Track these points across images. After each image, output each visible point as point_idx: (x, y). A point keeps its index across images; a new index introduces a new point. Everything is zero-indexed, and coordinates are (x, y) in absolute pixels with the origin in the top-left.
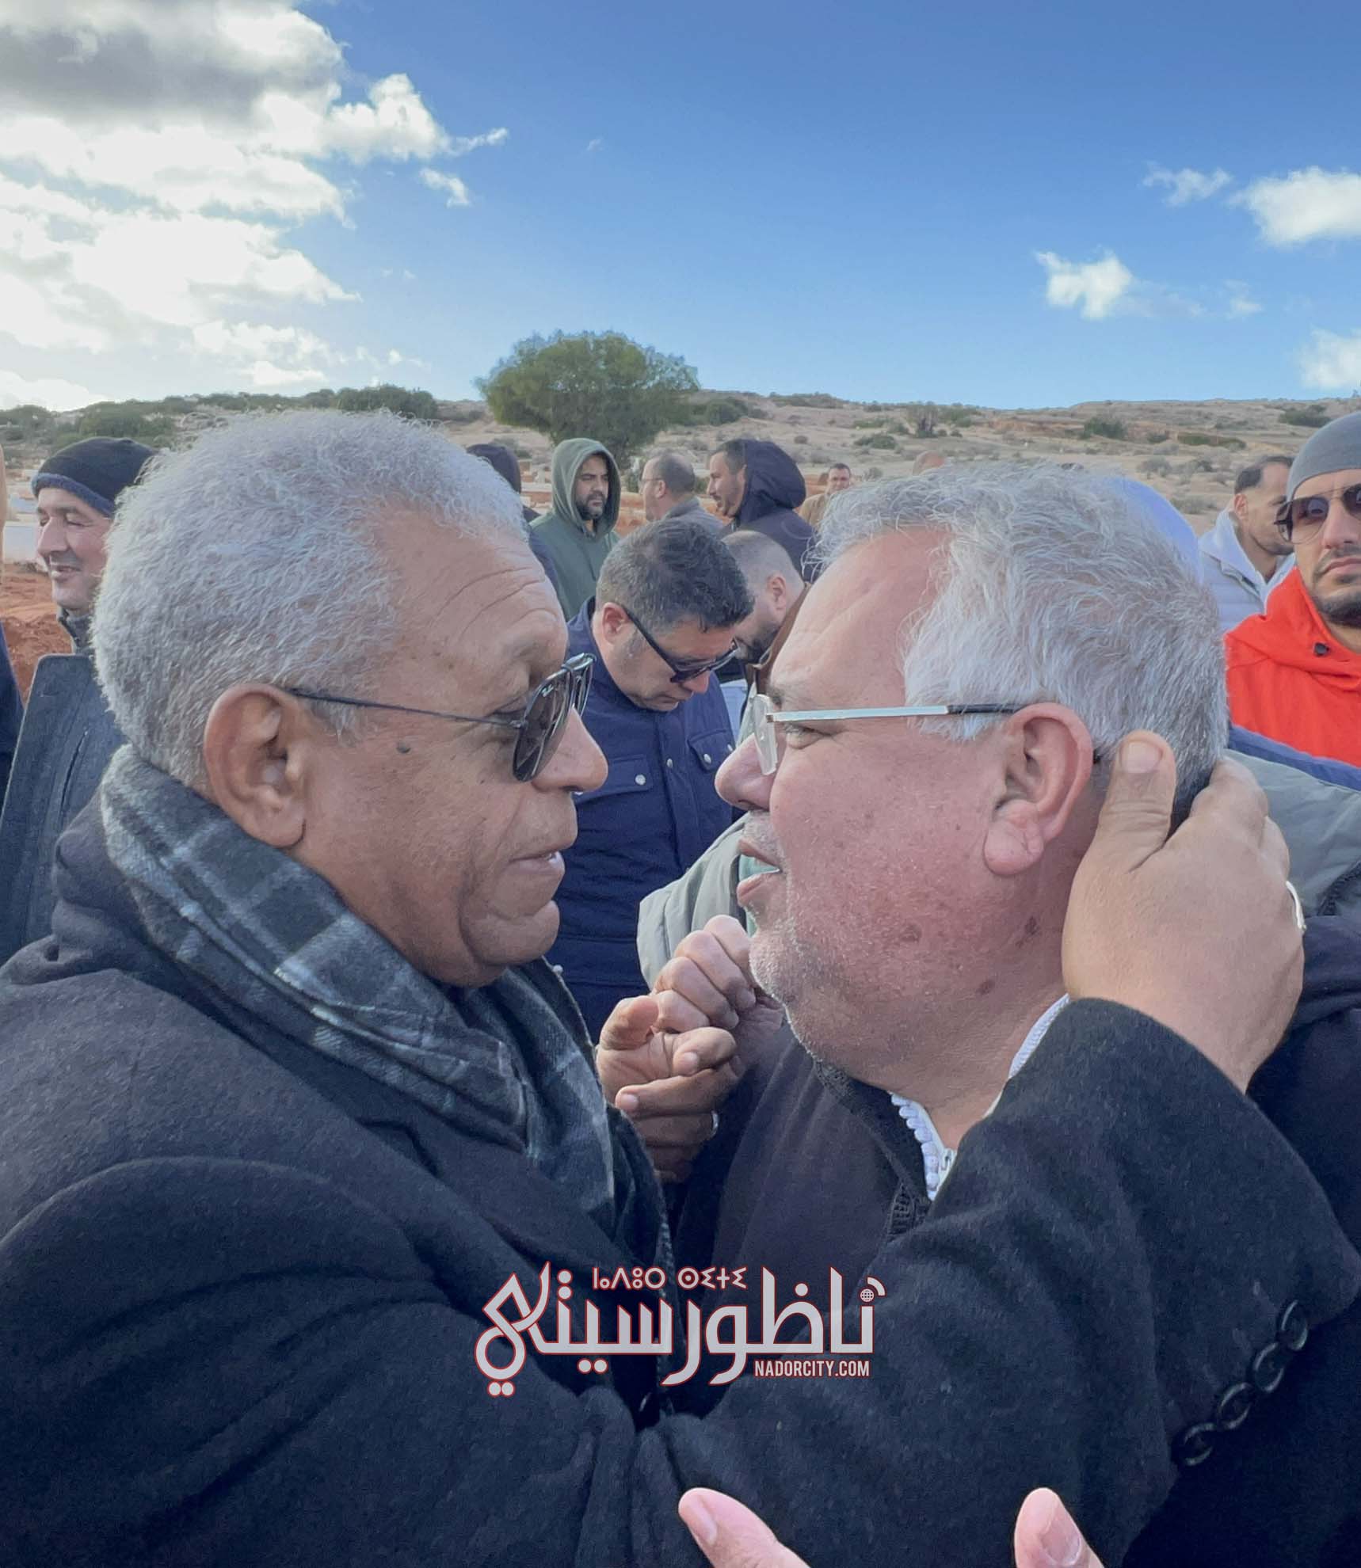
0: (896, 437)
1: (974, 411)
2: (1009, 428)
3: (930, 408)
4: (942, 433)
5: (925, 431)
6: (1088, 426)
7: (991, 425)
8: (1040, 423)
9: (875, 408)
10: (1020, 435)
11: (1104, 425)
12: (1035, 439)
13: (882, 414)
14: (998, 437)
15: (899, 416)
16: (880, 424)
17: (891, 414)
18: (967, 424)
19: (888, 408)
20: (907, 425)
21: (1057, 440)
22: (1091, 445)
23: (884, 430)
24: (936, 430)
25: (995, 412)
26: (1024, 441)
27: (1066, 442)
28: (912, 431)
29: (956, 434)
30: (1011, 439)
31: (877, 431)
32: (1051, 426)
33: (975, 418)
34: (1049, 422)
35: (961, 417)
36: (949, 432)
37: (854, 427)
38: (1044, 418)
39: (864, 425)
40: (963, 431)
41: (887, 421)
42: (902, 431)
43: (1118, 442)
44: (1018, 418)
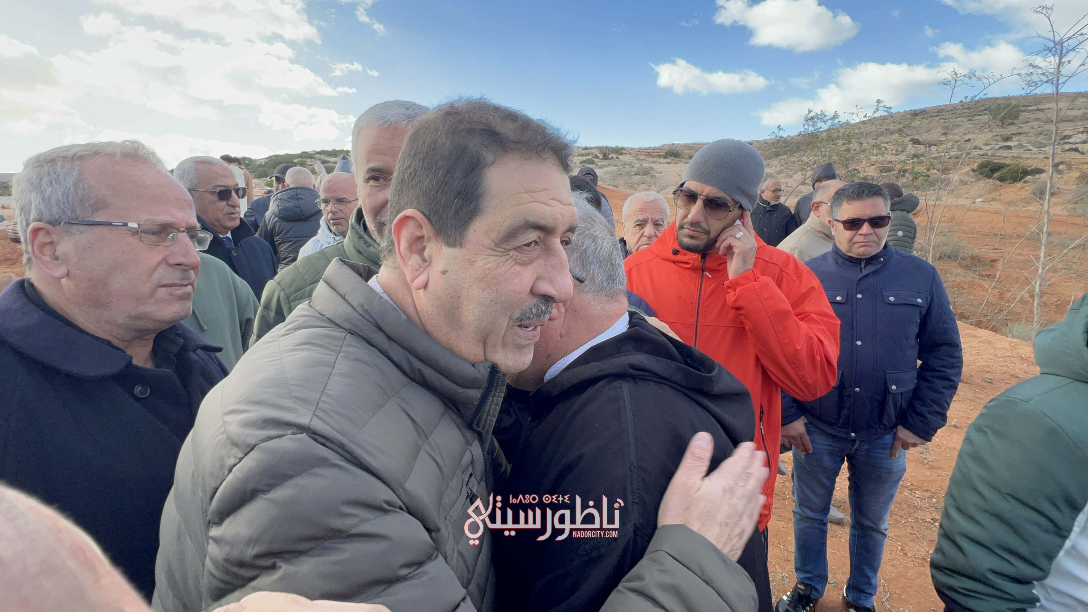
0: (595, 159)
1: (623, 149)
2: (637, 154)
3: (607, 148)
4: (612, 158)
5: (605, 157)
6: (667, 153)
7: (630, 154)
8: (649, 153)
9: (586, 148)
10: (641, 157)
11: (672, 153)
12: (647, 159)
13: (589, 151)
14: (633, 158)
15: (597, 152)
16: (588, 155)
17: (592, 151)
18: (621, 154)
19: (591, 148)
20: (599, 155)
21: (655, 159)
22: (668, 161)
23: (590, 157)
24: (610, 156)
25: (632, 149)
26: (643, 160)
27: (659, 160)
28: (601, 157)
29: (617, 158)
30: (638, 159)
31: (587, 158)
32: (653, 154)
33: (624, 151)
34: (652, 152)
35: (619, 151)
36: (615, 157)
37: (578, 156)
38: (650, 151)
39: (582, 155)
40: (620, 157)
41: (591, 154)
42: (597, 157)
43: (678, 159)
44: (640, 151)
